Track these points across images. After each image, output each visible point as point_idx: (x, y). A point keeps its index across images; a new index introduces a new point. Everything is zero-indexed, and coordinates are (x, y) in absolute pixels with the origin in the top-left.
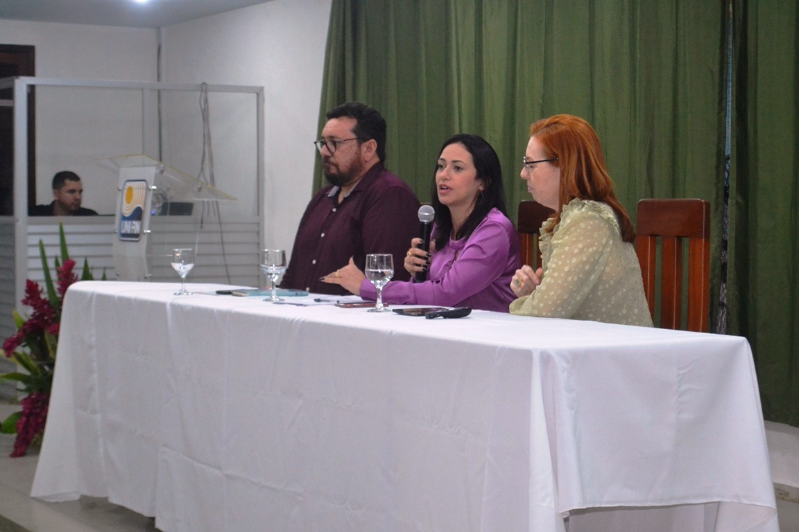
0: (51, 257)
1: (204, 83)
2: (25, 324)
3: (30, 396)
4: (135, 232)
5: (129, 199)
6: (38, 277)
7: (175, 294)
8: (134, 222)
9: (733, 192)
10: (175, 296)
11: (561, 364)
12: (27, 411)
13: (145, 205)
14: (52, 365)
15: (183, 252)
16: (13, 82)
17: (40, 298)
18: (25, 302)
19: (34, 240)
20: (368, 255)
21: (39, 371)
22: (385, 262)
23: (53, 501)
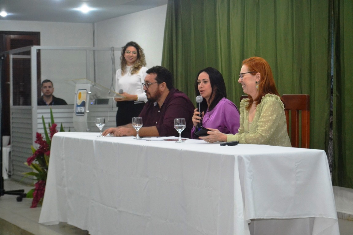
0: (47, 123)
1: (113, 47)
2: (36, 151)
3: (38, 182)
4: (82, 112)
5: (80, 98)
6: (41, 131)
7: (97, 137)
8: (82, 107)
9: (335, 90)
10: (97, 138)
11: (246, 161)
12: (37, 188)
13: (86, 100)
14: (47, 169)
15: (101, 119)
16: (30, 48)
17: (42, 140)
18: (36, 142)
19: (40, 116)
20: (175, 119)
21: (42, 171)
22: (182, 122)
23: (48, 225)
